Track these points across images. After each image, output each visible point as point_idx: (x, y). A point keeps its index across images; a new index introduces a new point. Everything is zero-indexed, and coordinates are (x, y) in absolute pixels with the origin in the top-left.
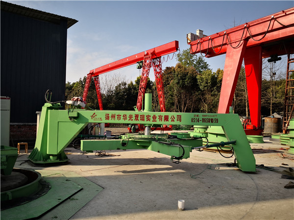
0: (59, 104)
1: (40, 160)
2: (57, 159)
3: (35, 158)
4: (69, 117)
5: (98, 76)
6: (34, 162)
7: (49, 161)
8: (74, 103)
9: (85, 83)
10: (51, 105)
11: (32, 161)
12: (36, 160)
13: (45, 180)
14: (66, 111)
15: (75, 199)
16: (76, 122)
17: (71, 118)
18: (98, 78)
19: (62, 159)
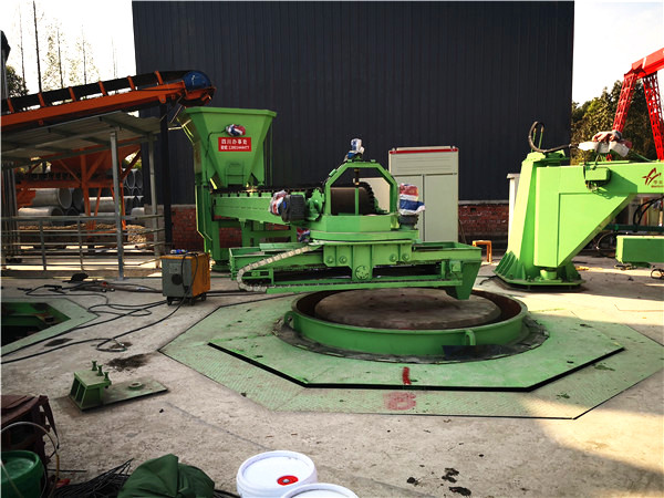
0: (562, 152)
1: (520, 278)
2: (557, 279)
3: (510, 272)
4: (587, 182)
5: (656, 73)
6: (508, 280)
7: (538, 282)
8: (599, 147)
9: (617, 98)
10: (544, 157)
11: (503, 277)
12: (512, 277)
13: (533, 318)
14: (579, 168)
15: (606, 369)
16: (603, 193)
17: (590, 184)
18: (653, 81)
19: (567, 280)
